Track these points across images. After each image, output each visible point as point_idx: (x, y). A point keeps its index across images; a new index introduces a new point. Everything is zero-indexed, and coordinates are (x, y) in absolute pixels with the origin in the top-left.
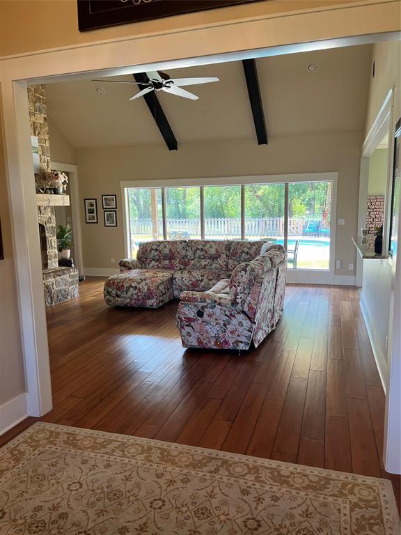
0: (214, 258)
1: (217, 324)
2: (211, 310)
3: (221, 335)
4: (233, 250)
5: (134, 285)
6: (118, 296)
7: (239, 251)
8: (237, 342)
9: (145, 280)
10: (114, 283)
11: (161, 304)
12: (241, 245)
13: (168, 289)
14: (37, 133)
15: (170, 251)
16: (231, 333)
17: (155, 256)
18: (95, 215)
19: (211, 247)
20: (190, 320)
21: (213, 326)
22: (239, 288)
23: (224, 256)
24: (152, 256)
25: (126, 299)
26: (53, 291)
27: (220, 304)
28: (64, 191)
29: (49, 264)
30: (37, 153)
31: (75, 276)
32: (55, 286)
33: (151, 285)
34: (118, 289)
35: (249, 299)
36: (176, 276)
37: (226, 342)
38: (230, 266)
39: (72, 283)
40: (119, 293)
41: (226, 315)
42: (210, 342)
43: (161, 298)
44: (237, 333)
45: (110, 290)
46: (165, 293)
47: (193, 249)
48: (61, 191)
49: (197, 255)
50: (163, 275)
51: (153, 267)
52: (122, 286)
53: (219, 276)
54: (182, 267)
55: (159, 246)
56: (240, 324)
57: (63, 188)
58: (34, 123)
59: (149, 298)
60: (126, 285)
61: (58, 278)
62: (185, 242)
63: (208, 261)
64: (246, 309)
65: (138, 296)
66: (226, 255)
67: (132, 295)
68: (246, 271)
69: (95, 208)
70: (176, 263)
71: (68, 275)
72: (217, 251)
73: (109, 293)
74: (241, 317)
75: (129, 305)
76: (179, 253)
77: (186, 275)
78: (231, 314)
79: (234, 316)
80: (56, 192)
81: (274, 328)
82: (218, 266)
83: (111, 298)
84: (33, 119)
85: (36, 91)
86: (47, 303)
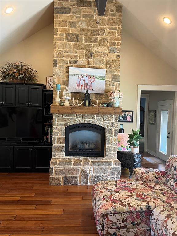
14: (108, 66)
26: (89, 175)
29: (107, 155)
30: (105, 79)
32: (92, 172)
39: (112, 174)
48: (116, 104)
58: (107, 60)
61: (96, 167)
80: (109, 105)
84: (106, 58)
85: (111, 39)
86: (82, 182)
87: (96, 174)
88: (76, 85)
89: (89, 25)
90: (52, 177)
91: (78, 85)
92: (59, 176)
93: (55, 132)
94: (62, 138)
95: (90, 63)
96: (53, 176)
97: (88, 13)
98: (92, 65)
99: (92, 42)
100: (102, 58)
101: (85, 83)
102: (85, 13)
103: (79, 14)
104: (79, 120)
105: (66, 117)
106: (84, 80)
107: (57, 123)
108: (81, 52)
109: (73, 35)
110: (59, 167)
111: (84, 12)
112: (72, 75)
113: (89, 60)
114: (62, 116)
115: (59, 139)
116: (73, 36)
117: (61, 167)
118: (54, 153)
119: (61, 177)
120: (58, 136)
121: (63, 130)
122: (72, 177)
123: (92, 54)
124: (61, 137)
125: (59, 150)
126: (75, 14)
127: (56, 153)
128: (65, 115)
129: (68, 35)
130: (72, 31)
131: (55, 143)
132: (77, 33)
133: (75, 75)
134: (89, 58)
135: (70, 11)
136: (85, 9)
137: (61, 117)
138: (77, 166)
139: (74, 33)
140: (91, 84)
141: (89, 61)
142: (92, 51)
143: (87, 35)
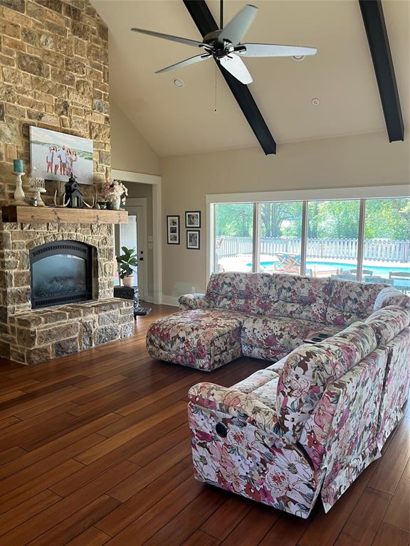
0: (307, 302)
1: (249, 455)
2: (238, 429)
3: (257, 477)
4: (336, 293)
5: (182, 335)
6: (162, 348)
7: (343, 297)
8: (286, 500)
9: (197, 329)
10: (158, 329)
11: (216, 366)
12: (347, 288)
13: (232, 344)
14: (94, 135)
15: (247, 288)
16: (274, 479)
17: (227, 292)
18: (177, 234)
19: (303, 286)
20: (204, 436)
21: (242, 457)
22: (291, 400)
23: (321, 301)
24: (223, 292)
25: (172, 352)
26: (93, 330)
27: (253, 422)
28: (122, 206)
29: (100, 294)
30: (91, 159)
31: (128, 311)
32: (97, 323)
33: (202, 339)
34: (162, 338)
35: (311, 422)
36: (245, 325)
37: (265, 493)
38: (328, 317)
39: (123, 320)
40: (163, 344)
41: (265, 445)
42: (238, 484)
43: (217, 358)
44: (285, 483)
45: (153, 338)
46: (226, 350)
47: (277, 288)
48: (118, 205)
49: (282, 296)
50: (226, 323)
51: (224, 307)
52: (168, 335)
53: (306, 332)
54: (261, 311)
55: (233, 279)
56: (292, 467)
57: (121, 203)
58: (91, 123)
59: (199, 357)
60: (172, 334)
61: (103, 314)
62: (268, 276)
63: (297, 306)
64: (304, 441)
65: (185, 352)
66: (325, 300)
67: (178, 349)
68: (305, 369)
69: (177, 226)
70: (254, 304)
71: (118, 310)
72: (311, 293)
73: (151, 342)
74: (293, 456)
75: (174, 361)
76: (258, 291)
77: (259, 325)
78: (274, 446)
79: (280, 451)
80: (110, 206)
81: (379, 455)
82: (310, 315)
83: (154, 349)
84: (89, 118)
85: (95, 84)
86: (83, 345)
87: (103, 327)
88: (47, 164)
89: (60, 48)
90: (36, 349)
91: (50, 164)
92: (47, 344)
93: (9, 261)
94: (24, 273)
95: (65, 123)
96: (36, 347)
97: (56, 23)
98: (69, 129)
99: (66, 82)
100: (84, 117)
101: (61, 162)
102: (51, 21)
103: (41, 20)
104: (54, 235)
105: (29, 228)
106: (60, 157)
107: (13, 243)
108: (48, 97)
109: (31, 58)
110: (45, 327)
111: (49, 18)
112: (38, 143)
113: (63, 116)
114: (22, 228)
115: (18, 275)
116: (31, 62)
117: (49, 326)
118: (12, 306)
119: (49, 345)
120: (16, 270)
121: (25, 257)
122: (68, 341)
123: (66, 106)
124: (22, 271)
125: (19, 298)
126: (34, 17)
127: (16, 306)
128: (28, 226)
129: (22, 57)
130: (29, 49)
131: (11, 286)
132: (39, 56)
133: (43, 144)
134: (62, 113)
135: (24, 8)
136: (51, 13)
137: (19, 229)
138: (75, 319)
139: (33, 55)
140: (71, 165)
141: (62, 119)
142: (67, 99)
143: (56, 66)
